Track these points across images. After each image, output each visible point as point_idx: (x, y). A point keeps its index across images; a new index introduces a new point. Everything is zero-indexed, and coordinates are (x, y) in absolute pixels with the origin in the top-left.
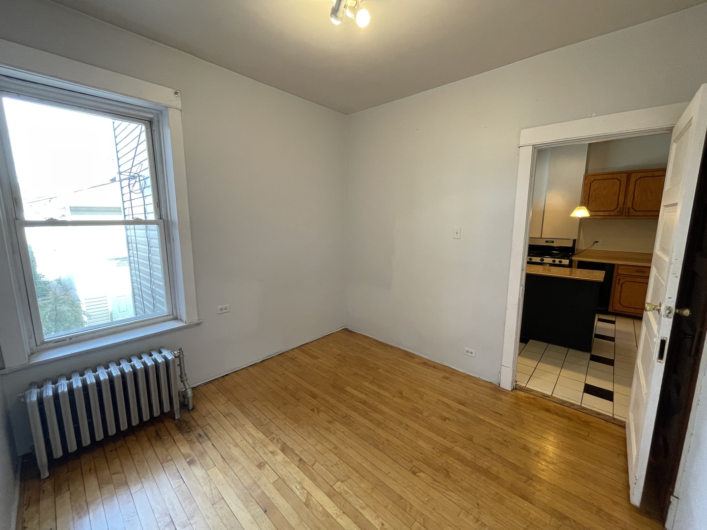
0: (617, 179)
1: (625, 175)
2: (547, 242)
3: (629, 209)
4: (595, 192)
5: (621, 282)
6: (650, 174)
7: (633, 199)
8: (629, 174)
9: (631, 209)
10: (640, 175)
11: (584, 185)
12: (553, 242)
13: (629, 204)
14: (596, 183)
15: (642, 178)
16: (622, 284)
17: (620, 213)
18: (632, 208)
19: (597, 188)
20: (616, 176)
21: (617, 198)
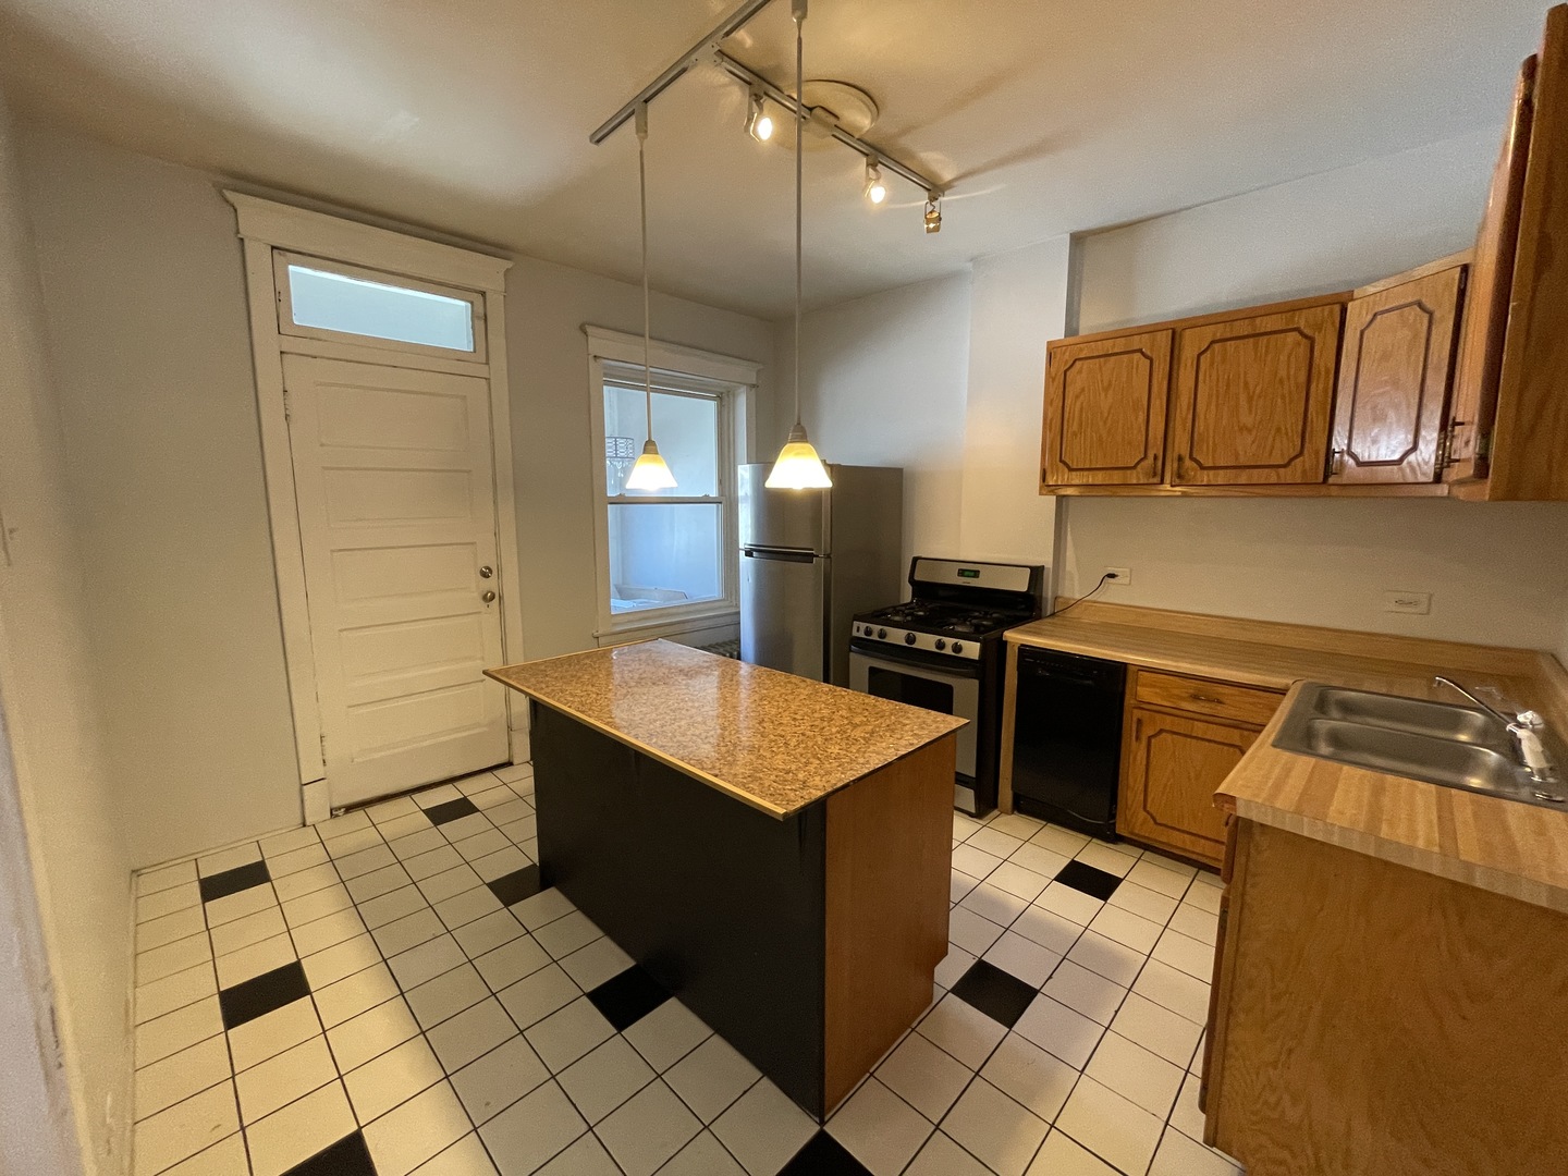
0: (1140, 351)
1: (1164, 339)
2: (962, 573)
3: (1180, 459)
4: (1078, 404)
5: (1148, 731)
6: (1243, 328)
7: (1194, 420)
8: (1175, 333)
9: (1188, 463)
10: (1209, 333)
11: (1050, 378)
12: (976, 574)
13: (1180, 444)
14: (1080, 372)
15: (1216, 346)
16: (1150, 738)
17: (1155, 475)
18: (1192, 458)
19: (1083, 390)
20: (1136, 343)
21: (1142, 417)
